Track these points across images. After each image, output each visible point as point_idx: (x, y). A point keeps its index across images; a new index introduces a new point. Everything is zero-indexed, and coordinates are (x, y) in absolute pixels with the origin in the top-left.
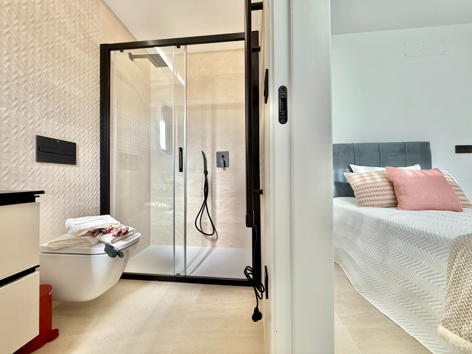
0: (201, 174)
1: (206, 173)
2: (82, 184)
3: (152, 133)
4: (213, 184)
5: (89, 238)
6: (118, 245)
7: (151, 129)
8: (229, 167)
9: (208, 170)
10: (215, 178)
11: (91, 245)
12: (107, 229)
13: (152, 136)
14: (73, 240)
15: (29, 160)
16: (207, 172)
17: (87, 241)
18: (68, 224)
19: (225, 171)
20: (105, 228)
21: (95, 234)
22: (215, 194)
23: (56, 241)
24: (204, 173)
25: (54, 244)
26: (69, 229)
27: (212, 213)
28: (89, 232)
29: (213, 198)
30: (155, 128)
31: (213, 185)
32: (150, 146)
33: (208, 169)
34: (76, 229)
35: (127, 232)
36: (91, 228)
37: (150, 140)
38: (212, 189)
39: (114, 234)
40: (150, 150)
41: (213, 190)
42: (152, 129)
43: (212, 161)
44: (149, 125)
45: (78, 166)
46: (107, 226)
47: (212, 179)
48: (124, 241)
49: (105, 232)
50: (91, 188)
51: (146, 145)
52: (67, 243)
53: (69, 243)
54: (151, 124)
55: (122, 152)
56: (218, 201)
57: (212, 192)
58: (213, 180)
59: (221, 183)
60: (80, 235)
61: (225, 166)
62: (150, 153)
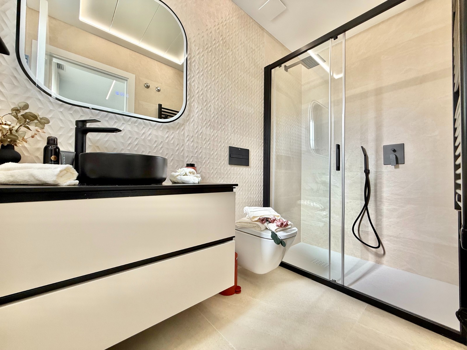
0: (359, 174)
1: (367, 172)
2: (252, 181)
3: (303, 134)
4: (378, 185)
5: (259, 224)
6: (281, 235)
7: (302, 130)
8: (404, 164)
9: (369, 169)
10: (381, 179)
11: (261, 229)
12: (272, 219)
13: (303, 137)
14: (250, 223)
15: (226, 163)
16: (369, 171)
17: (258, 226)
18: (246, 211)
19: (397, 170)
20: (270, 218)
21: (264, 222)
22: (381, 198)
23: (240, 221)
24: (365, 172)
25: (239, 224)
26: (246, 214)
27: (377, 221)
28: (259, 219)
29: (378, 203)
30: (306, 129)
31: (378, 187)
32: (301, 147)
33: (369, 167)
34: (252, 215)
35: (287, 225)
36: (261, 216)
37: (301, 142)
38: (376, 191)
39: (278, 224)
40: (301, 151)
41: (378, 193)
42: (304, 131)
43: (376, 157)
44: (300, 127)
45: (250, 167)
46: (272, 217)
47: (376, 179)
48: (285, 232)
49: (270, 221)
50: (258, 185)
51: (298, 146)
52: (246, 225)
53: (247, 225)
54: (302, 125)
55: (278, 154)
56: (385, 208)
57: (376, 196)
58: (378, 181)
59: (391, 185)
60: (254, 220)
61: (397, 163)
62: (301, 153)
